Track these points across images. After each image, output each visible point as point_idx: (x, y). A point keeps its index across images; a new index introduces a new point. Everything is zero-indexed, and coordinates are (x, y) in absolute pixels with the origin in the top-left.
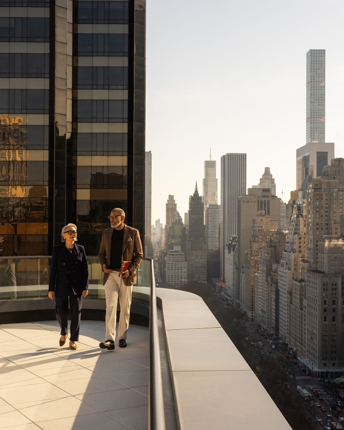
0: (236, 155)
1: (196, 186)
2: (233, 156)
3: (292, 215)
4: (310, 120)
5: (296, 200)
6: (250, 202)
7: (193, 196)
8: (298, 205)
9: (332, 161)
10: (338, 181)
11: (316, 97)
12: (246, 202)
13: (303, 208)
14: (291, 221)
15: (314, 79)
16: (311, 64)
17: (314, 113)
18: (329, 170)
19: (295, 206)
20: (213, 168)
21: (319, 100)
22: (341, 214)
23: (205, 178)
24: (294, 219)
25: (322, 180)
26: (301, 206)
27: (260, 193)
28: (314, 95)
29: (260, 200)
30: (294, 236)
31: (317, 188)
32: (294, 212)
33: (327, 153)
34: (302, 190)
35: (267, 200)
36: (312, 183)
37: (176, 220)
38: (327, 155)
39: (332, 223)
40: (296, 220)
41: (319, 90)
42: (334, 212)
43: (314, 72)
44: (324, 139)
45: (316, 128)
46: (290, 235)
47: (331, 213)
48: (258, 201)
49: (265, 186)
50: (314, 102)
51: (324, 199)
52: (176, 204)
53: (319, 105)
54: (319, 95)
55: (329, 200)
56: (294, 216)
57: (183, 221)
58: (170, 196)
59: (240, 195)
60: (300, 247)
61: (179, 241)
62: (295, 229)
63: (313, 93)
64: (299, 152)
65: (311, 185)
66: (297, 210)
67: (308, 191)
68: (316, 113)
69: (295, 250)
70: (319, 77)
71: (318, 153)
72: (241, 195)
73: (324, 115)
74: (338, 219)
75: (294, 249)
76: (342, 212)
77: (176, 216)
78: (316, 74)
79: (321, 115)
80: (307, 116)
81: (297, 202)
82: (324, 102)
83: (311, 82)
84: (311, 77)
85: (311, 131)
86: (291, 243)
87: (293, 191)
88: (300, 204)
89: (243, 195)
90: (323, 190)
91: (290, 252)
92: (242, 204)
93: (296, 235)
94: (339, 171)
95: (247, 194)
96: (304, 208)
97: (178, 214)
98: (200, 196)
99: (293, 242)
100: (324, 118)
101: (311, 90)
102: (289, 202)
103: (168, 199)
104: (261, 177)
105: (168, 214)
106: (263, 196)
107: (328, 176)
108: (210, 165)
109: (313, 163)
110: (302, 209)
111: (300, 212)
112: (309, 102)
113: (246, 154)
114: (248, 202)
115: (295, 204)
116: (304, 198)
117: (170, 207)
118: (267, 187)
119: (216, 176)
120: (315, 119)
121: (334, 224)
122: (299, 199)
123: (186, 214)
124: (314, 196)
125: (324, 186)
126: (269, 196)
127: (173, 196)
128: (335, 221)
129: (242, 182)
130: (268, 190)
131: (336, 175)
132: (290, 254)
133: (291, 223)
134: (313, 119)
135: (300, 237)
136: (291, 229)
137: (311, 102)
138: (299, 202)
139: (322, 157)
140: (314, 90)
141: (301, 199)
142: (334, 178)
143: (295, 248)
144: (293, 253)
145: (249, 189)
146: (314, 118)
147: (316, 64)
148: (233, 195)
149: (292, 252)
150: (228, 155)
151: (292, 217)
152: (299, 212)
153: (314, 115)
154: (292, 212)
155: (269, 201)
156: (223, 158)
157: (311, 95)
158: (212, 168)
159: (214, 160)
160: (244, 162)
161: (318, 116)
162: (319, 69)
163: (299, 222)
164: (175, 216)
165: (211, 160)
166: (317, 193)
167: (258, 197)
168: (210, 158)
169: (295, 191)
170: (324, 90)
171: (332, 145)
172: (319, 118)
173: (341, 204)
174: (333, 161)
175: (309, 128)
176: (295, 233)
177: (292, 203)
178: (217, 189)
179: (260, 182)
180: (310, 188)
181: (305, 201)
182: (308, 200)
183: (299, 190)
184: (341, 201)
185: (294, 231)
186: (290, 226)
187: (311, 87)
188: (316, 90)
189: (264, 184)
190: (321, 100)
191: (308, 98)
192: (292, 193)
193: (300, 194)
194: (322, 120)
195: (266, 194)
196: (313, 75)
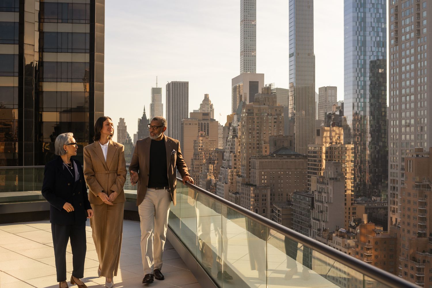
0: (179, 83)
1: (144, 110)
2: (177, 84)
3: (228, 136)
4: (243, 54)
5: (232, 123)
6: (192, 124)
7: (141, 119)
8: (233, 127)
9: (262, 89)
10: (267, 106)
11: (249, 34)
12: (188, 124)
13: (237, 130)
14: (228, 141)
15: (247, 18)
16: (245, 5)
17: (247, 47)
18: (260, 97)
19: (231, 128)
20: (160, 95)
21: (251, 36)
22: (270, 135)
23: (152, 103)
24: (230, 139)
25: (254, 106)
26: (236, 128)
27: (201, 117)
28: (247, 32)
29: (200, 123)
30: (230, 154)
31: (250, 112)
32: (230, 133)
33: (258, 82)
34: (237, 114)
35: (206, 123)
36: (245, 108)
37: (126, 140)
38: (258, 84)
39: (262, 143)
40: (232, 140)
41: (251, 27)
42: (265, 134)
43: (247, 12)
44: (255, 70)
45: (249, 61)
46: (226, 153)
47: (262, 134)
48: (199, 123)
49: (205, 111)
50: (247, 38)
51: (256, 122)
52: (126, 126)
53: (251, 41)
54: (251, 32)
55: (260, 122)
56: (230, 136)
57: (133, 141)
58: (121, 119)
59: (183, 119)
60: (235, 164)
61: (129, 159)
62: (231, 148)
64: (234, 80)
65: (245, 110)
66: (233, 132)
67: (242, 115)
68: (249, 47)
69: (231, 166)
70: (251, 16)
71: (250, 82)
72: (184, 118)
73: (255, 50)
74: (267, 139)
75: (230, 166)
76: (271, 134)
77: (126, 136)
78: (249, 14)
79: (253, 50)
80: (241, 50)
81: (232, 124)
82: (255, 39)
83: (245, 20)
84: (244, 16)
85: (244, 63)
86: (228, 160)
87: (229, 115)
88: (235, 127)
89: (186, 118)
90: (255, 114)
91: (227, 168)
92: (185, 126)
93: (232, 153)
94: (268, 98)
95: (189, 117)
96: (239, 130)
97: (128, 135)
98: (147, 119)
99: (230, 159)
100: (255, 52)
101: (244, 27)
102: (226, 124)
103: (119, 122)
104: (201, 102)
105: (119, 135)
106: (203, 120)
107: (259, 102)
108: (156, 92)
109: (246, 91)
110: (237, 131)
111: (235, 134)
112: (243, 38)
113: (188, 82)
114: (190, 124)
115: (231, 127)
116: (238, 121)
117: (121, 129)
118: (206, 112)
119: (162, 101)
120: (248, 53)
121: (264, 143)
122: (234, 122)
123: (135, 135)
124: (247, 119)
125: (256, 111)
126: (208, 120)
127: (124, 119)
128: (265, 142)
129: (185, 106)
130: (207, 114)
131: (265, 102)
132: (227, 170)
133: (228, 143)
134: (246, 53)
135: (235, 155)
136: (228, 148)
137: (244, 38)
138: (235, 124)
139: (254, 86)
140: (247, 27)
141: (236, 122)
142: (264, 104)
143: (231, 164)
144: (230, 169)
145: (191, 113)
146: (247, 51)
147: (249, 5)
148: (177, 118)
149: (228, 168)
150: (173, 83)
151: (228, 137)
152: (234, 134)
153: (247, 49)
154: (229, 133)
155: (208, 124)
156: (168, 86)
157: (244, 32)
158: (158, 95)
159: (160, 87)
160: (187, 90)
161: (250, 51)
162: (251, 10)
163: (235, 142)
164: (125, 136)
165: (158, 87)
166: (250, 117)
167: (199, 120)
168: (157, 86)
169: (231, 115)
170: (256, 28)
171: (263, 75)
172: (251, 51)
173: (270, 126)
174: (264, 90)
175: (243, 61)
176: (231, 152)
177: (228, 126)
178: (163, 112)
179: (201, 107)
180: (244, 113)
181: (239, 123)
182: (242, 123)
183: (234, 115)
184: (270, 124)
185: (230, 150)
186: (227, 146)
187: (244, 25)
188: (249, 27)
189: (204, 109)
190: (253, 36)
191: (242, 35)
192: (228, 116)
193: (235, 117)
194: (253, 54)
195: (205, 117)
196: (246, 15)
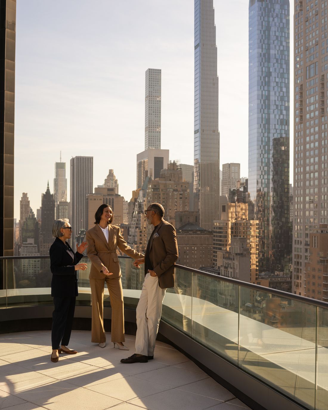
0: (84, 158)
1: (48, 185)
2: (81, 158)
3: (134, 212)
4: (148, 130)
5: (137, 198)
6: (97, 200)
7: (45, 194)
8: (139, 202)
9: (168, 165)
10: (173, 182)
11: (153, 110)
12: (93, 199)
13: (143, 205)
14: (133, 216)
15: (152, 94)
16: (150, 81)
17: (151, 123)
18: (166, 172)
19: (137, 204)
20: (64, 170)
21: (156, 112)
22: (176, 211)
23: (56, 178)
24: (135, 215)
25: (160, 182)
26: (141, 203)
27: (106, 192)
28: (151, 108)
29: (105, 198)
30: (136, 230)
31: (156, 188)
32: (136, 209)
33: (163, 158)
34: (143, 190)
35: (111, 198)
36: (151, 184)
37: (30, 215)
38: (163, 160)
39: (168, 218)
40: (138, 216)
41: (156, 103)
42: (170, 209)
43: (152, 88)
44: (160, 146)
45: (153, 137)
46: (132, 228)
47: (167, 210)
48: (104, 199)
49: (109, 186)
50: (151, 114)
51: (161, 198)
52: (29, 201)
53: (156, 117)
54: (156, 108)
55: (166, 198)
56: (136, 212)
57: (36, 216)
58: (24, 194)
59: (87, 194)
60: (141, 239)
61: (32, 234)
62: (137, 224)
63: (151, 106)
64: (139, 156)
65: (150, 186)
66: (138, 207)
67: (148, 191)
68: (153, 123)
69: (137, 242)
70: (156, 92)
71: (155, 158)
72: (89, 193)
73: (160, 126)
74: (173, 215)
75: (135, 241)
76: (176, 209)
77: (30, 211)
78: (154, 90)
79: (158, 126)
80: (145, 126)
81: (138, 200)
82: (160, 115)
83: (149, 96)
84: (149, 92)
85: (149, 139)
86: (133, 236)
87: (134, 191)
88: (141, 202)
89: (90, 193)
90: (161, 190)
91: (132, 244)
92: (90, 202)
93: (138, 229)
94: (174, 174)
95: (94, 192)
96: (144, 205)
97: (31, 210)
98: (51, 194)
99: (135, 235)
100: (160, 128)
101: (149, 103)
102: (131, 200)
103: (22, 197)
104: (106, 178)
105: (21, 210)
106: (108, 195)
107: (165, 178)
108: (60, 166)
109: (150, 166)
110: (143, 207)
111: (141, 209)
112: (148, 114)
113: (93, 157)
114: (95, 199)
115: (137, 202)
116: (144, 196)
117: (24, 203)
118: (111, 187)
119: (66, 176)
120: (152, 128)
121: (170, 219)
122: (140, 198)
123: (38, 210)
124: (153, 195)
125: (161, 187)
126: (113, 195)
127: (27, 194)
128: (171, 217)
129: (90, 182)
130: (112, 190)
131: (171, 178)
132: (132, 245)
133: (133, 218)
134: (150, 128)
135: (140, 230)
136: (133, 224)
137: (149, 114)
138: (140, 200)
139: (159, 162)
140: (151, 103)
141: (142, 198)
142: (170, 180)
143: (136, 240)
144: (135, 244)
145: (96, 189)
146: (151, 127)
147: (154, 81)
148: (81, 193)
149: (134, 244)
150: (77, 158)
151: (134, 213)
152: (139, 209)
153: (151, 125)
154: (134, 209)
155: (113, 199)
156: (73, 160)
157: (149, 107)
158: (62, 169)
159: (64, 162)
160: (91, 165)
161: (155, 126)
162: (156, 86)
163: (140, 218)
164: (28, 212)
165: (62, 162)
166: (156, 192)
167: (104, 195)
168: (61, 161)
169: (136, 190)
170: (160, 104)
171: (167, 151)
172: (156, 127)
173: (176, 202)
174: (169, 166)
175: (148, 136)
176: (137, 227)
177: (134, 201)
178: (67, 188)
179: (105, 182)
180: (149, 188)
181: (145, 199)
182: (148, 198)
183: (140, 190)
184: (176, 199)
185: (136, 226)
186: (132, 221)
187: (149, 101)
188: (154, 103)
189: (108, 184)
190: (158, 112)
191: (147, 110)
192: (133, 192)
193: (141, 193)
194: (158, 130)
195: (111, 193)
196: (151, 91)
